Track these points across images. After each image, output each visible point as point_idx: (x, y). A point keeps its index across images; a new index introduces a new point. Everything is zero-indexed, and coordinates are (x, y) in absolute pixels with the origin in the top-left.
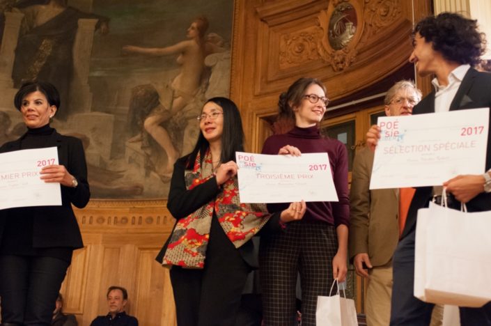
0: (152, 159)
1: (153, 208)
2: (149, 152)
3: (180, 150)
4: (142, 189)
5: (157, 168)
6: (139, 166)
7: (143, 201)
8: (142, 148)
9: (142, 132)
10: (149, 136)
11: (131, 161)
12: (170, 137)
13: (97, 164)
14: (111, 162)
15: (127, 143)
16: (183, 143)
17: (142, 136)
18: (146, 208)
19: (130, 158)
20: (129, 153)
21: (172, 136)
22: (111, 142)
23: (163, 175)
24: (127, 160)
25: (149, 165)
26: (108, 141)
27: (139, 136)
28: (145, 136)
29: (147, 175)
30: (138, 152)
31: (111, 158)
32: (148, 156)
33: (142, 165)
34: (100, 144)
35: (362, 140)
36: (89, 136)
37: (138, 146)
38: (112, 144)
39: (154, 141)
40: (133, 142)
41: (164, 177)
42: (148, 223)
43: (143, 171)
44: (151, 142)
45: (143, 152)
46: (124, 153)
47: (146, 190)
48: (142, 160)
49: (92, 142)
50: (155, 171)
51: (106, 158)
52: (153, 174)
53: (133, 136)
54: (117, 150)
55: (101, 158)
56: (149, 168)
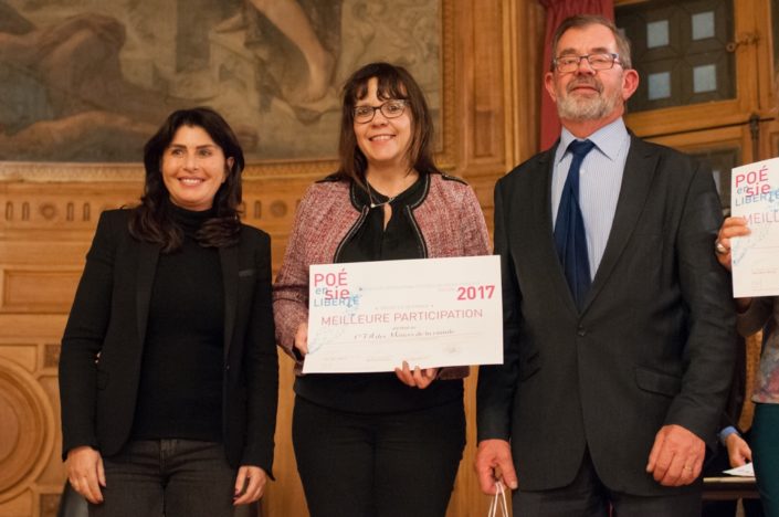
0: (272, 70)
1: (286, 180)
2: (263, 53)
3: (336, 47)
4: (255, 138)
5: (284, 90)
6: (244, 85)
7: (260, 165)
8: (248, 44)
9: (244, 9)
10: (262, 19)
11: (225, 75)
12: (310, 21)
13: (148, 83)
14: (180, 77)
15: (212, 35)
16: (340, 34)
17: (245, 19)
18: (270, 180)
19: (222, 67)
20: (217, 57)
21: (314, 15)
22: (174, 32)
23: (303, 105)
24: (216, 72)
25: (266, 83)
26: (167, 29)
27: (237, 18)
28: (251, 17)
29: (265, 106)
30: (237, 55)
31: (179, 70)
32: (262, 65)
33: (251, 84)
34: (149, 37)
35: (751, 30)
36: (125, 19)
37: (237, 41)
38: (178, 38)
39: (275, 29)
40: (224, 31)
41: (304, 110)
42: (275, 214)
43: (254, 98)
44: (266, 32)
45: (249, 54)
46: (207, 57)
47: (264, 139)
48: (249, 72)
49: (132, 34)
50: (281, 98)
51: (168, 70)
52: (277, 103)
53: (225, 17)
54: (191, 52)
55: (156, 71)
56: (268, 91)
